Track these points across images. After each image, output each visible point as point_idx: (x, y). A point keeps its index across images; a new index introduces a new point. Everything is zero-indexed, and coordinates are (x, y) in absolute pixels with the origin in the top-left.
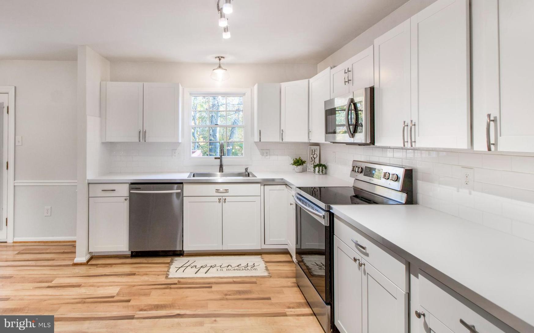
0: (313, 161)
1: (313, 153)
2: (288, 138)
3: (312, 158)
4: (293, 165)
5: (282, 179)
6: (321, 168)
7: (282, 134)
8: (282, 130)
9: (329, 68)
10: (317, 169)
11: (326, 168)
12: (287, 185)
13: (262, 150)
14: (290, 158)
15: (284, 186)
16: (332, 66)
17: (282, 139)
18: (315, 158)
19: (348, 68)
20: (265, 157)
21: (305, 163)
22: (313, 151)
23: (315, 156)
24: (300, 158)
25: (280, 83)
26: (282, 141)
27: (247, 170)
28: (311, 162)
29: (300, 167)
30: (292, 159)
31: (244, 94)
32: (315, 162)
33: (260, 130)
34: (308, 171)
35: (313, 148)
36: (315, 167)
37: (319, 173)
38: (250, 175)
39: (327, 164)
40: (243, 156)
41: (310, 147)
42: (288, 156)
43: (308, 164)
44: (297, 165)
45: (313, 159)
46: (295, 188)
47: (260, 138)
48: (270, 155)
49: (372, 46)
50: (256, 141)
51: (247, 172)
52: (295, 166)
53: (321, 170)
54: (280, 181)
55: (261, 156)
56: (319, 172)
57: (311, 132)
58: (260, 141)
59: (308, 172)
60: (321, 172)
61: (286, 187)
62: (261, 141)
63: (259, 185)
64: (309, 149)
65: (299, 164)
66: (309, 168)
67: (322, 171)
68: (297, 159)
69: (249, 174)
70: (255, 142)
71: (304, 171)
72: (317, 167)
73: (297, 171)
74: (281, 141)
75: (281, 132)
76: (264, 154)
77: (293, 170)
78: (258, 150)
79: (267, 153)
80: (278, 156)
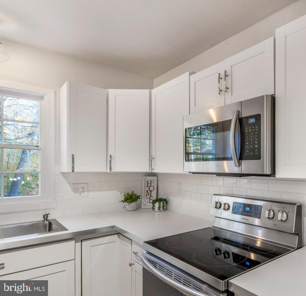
0: (149, 195)
1: (149, 185)
2: (118, 168)
3: (147, 191)
4: (123, 202)
5: (113, 227)
6: (161, 203)
7: (110, 161)
8: (111, 156)
9: (188, 73)
10: (157, 205)
11: (167, 203)
12: (119, 233)
13: (74, 184)
14: (119, 193)
15: (116, 235)
16: (191, 72)
17: (111, 168)
18: (151, 191)
19: (226, 71)
20: (80, 194)
21: (139, 198)
22: (149, 183)
23: (151, 189)
24: (133, 192)
25: (106, 88)
26: (111, 171)
27: (47, 217)
28: (147, 196)
29: (133, 204)
30: (121, 194)
31: (42, 98)
32: (151, 196)
33: (73, 156)
34: (142, 207)
35: (149, 178)
36: (154, 202)
37: (160, 210)
38: (54, 226)
39: (168, 198)
40: (40, 195)
41: (145, 178)
42: (116, 191)
43: (143, 199)
44: (130, 202)
45: (149, 192)
46: (142, 244)
47: (73, 167)
48: (88, 191)
49: (272, 38)
50: (65, 171)
51: (47, 220)
52: (127, 204)
53: (161, 206)
54: (110, 230)
55: (73, 192)
56: (159, 208)
57: (153, 159)
58: (73, 171)
59: (142, 209)
60: (161, 208)
61: (119, 237)
62: (75, 171)
63: (73, 242)
64: (144, 180)
65: (132, 200)
66: (144, 204)
67: (163, 207)
68: (129, 195)
69: (50, 224)
70: (63, 173)
71: (138, 208)
72: (157, 203)
73: (129, 210)
74: (109, 171)
75: (109, 159)
76: (78, 190)
77: (123, 208)
78: (68, 184)
79: (83, 188)
80: (101, 191)
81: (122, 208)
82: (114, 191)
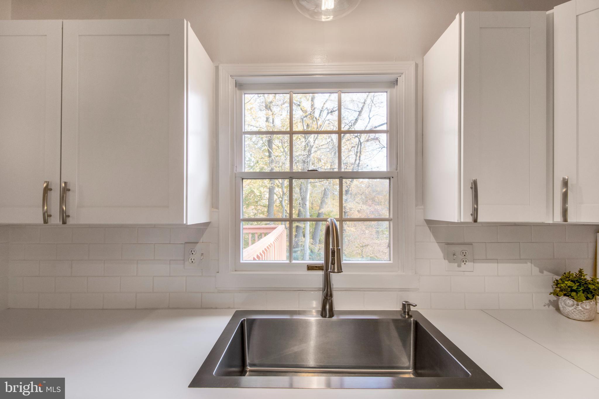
7: (565, 194)
13: (448, 244)
17: (565, 213)
20: (459, 266)
27: (409, 309)
29: (590, 306)
33: (475, 184)
47: (476, 211)
48: (474, 260)
51: (409, 316)
52: (570, 302)
58: (475, 221)
73: (577, 317)
76: (455, 257)
77: (547, 306)
78: (436, 244)
79: (464, 254)
80: (498, 263)
81: (545, 306)
82: (526, 263)
